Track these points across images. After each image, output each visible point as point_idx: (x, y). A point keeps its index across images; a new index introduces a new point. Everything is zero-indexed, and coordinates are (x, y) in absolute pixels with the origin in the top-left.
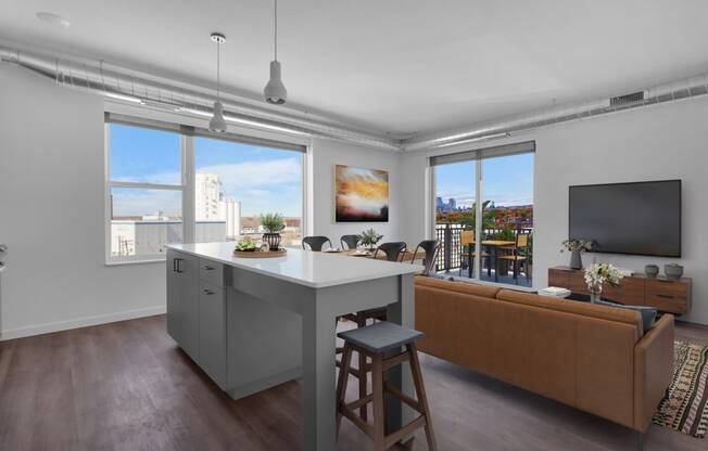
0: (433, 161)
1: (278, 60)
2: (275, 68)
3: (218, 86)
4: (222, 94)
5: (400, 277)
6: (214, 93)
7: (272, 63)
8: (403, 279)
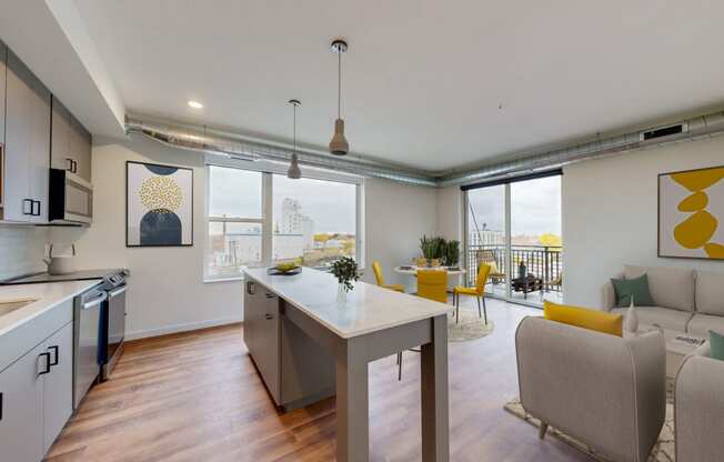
0: (465, 188)
1: (342, 118)
2: (340, 125)
3: (294, 143)
4: (297, 148)
5: (432, 319)
6: (291, 147)
7: (337, 122)
8: (436, 322)
